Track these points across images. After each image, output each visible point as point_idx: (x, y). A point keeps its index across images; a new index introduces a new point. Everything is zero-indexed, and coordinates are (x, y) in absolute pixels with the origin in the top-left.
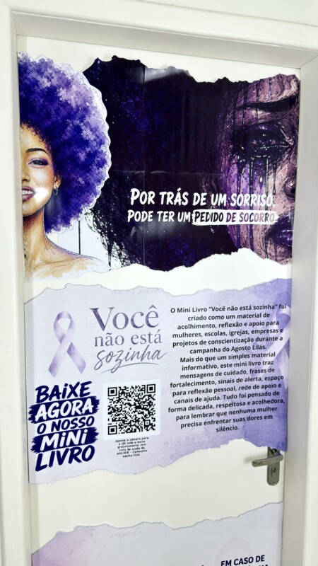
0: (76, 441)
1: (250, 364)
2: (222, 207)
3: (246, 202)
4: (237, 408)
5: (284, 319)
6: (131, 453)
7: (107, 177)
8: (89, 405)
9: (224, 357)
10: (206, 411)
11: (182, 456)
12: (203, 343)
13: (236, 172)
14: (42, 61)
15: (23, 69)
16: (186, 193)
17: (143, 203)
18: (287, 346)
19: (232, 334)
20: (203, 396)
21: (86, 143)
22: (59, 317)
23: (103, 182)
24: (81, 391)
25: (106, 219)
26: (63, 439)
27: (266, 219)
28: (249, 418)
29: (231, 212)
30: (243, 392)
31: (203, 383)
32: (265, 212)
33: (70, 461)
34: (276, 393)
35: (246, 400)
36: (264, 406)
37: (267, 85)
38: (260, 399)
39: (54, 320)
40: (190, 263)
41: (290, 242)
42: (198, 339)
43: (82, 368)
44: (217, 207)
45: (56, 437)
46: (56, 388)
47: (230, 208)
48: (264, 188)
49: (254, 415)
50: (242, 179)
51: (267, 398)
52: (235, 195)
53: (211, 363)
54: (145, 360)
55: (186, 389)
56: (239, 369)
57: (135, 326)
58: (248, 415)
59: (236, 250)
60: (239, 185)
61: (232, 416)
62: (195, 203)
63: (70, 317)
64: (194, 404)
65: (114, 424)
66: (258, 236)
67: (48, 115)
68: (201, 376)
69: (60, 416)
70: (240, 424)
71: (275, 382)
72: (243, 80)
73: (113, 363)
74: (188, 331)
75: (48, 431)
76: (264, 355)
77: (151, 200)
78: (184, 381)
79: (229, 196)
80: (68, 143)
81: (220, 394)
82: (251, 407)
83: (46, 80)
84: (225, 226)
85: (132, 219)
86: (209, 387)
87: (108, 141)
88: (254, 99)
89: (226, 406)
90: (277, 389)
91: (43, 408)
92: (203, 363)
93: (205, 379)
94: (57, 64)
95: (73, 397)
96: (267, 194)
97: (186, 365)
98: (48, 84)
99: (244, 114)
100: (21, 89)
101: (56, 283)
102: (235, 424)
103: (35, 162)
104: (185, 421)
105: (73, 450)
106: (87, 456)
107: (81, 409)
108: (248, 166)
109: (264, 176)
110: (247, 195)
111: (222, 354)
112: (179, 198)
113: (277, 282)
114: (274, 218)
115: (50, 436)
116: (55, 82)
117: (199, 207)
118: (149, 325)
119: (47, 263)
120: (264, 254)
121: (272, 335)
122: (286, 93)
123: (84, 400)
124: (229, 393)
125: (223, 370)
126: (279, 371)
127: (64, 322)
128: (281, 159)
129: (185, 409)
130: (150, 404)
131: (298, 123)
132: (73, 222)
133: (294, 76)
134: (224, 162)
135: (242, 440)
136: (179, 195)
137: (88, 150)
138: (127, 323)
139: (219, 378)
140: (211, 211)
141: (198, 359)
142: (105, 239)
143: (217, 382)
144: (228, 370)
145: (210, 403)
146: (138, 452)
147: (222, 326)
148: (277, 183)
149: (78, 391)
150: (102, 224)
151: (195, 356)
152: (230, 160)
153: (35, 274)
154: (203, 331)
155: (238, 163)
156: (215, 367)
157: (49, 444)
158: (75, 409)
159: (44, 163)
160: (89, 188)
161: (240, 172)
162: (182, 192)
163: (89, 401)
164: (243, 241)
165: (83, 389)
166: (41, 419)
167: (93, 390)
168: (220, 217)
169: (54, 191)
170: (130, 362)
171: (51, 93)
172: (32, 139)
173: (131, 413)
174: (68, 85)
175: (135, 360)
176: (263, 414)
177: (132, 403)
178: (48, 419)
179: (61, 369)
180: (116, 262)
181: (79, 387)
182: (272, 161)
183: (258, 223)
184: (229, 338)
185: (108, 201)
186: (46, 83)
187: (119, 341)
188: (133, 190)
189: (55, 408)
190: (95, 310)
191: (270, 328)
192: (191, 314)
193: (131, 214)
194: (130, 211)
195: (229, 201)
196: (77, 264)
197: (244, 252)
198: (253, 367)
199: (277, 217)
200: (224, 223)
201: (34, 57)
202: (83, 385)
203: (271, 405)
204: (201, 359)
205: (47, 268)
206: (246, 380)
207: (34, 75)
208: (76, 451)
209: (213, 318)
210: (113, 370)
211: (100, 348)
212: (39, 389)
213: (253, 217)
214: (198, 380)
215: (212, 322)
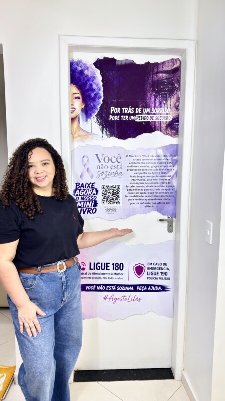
0: (90, 205)
1: (160, 180)
2: (148, 114)
3: (158, 112)
4: (154, 198)
5: (175, 161)
6: (111, 212)
7: (102, 103)
8: (95, 192)
9: (149, 177)
10: (141, 198)
11: (131, 215)
12: (140, 170)
13: (154, 99)
14: (79, 60)
15: (72, 64)
16: (133, 108)
17: (116, 113)
18: (176, 173)
19: (152, 167)
20: (140, 192)
21: (94, 90)
22: (84, 157)
23: (100, 105)
24: (92, 186)
25: (101, 119)
26: (85, 204)
27: (167, 119)
28: (160, 203)
29: (152, 116)
30: (157, 192)
31: (140, 187)
32: (167, 116)
33: (88, 213)
34: (171, 193)
35: (158, 195)
36: (166, 198)
37: (167, 63)
38: (164, 195)
39: (82, 158)
40: (134, 137)
41: (178, 129)
42: (138, 169)
43: (92, 177)
44: (146, 114)
45: (83, 203)
46: (83, 184)
47: (152, 114)
48: (166, 106)
49: (161, 201)
50: (157, 102)
51: (168, 195)
52: (153, 109)
53: (143, 178)
54: (116, 176)
55: (133, 188)
56: (155, 182)
57: (112, 162)
58: (159, 201)
59: (154, 132)
60: (155, 105)
61: (152, 201)
62: (137, 112)
63: (88, 157)
64: (136, 195)
65: (104, 200)
66: (164, 126)
67: (81, 80)
68: (139, 184)
69: (84, 195)
70: (156, 205)
71: (171, 188)
72: (156, 62)
73: (104, 176)
74: (134, 165)
75: (80, 200)
76: (166, 176)
77: (119, 111)
78: (132, 185)
79: (151, 109)
80: (88, 90)
81: (147, 192)
82: (161, 198)
83: (80, 67)
84: (149, 122)
85: (112, 119)
86: (143, 188)
87: (102, 89)
88: (161, 69)
89: (149, 197)
90: (172, 191)
91: (78, 191)
92: (140, 178)
93: (141, 185)
94: (84, 61)
95: (89, 188)
96: (167, 108)
97: (133, 179)
98: (81, 69)
99: (157, 76)
100: (71, 71)
101: (83, 144)
102: (154, 205)
103: (76, 98)
104: (132, 202)
105: (89, 209)
106: (94, 211)
107: (92, 193)
108: (159, 97)
109: (166, 100)
110: (159, 109)
111: (148, 175)
112: (130, 110)
113: (172, 145)
114: (171, 118)
115: (81, 202)
116: (83, 68)
117: (138, 114)
118: (118, 162)
119: (80, 136)
120: (166, 133)
121: (169, 168)
122: (175, 66)
123: (93, 190)
124: (151, 192)
125: (148, 182)
126: (173, 183)
127: (86, 159)
128: (174, 93)
129: (132, 197)
130: (118, 193)
131: (180, 78)
132: (89, 120)
133: (179, 59)
134: (149, 95)
135: (157, 212)
136: (130, 109)
137: (95, 92)
138: (109, 161)
139: (146, 185)
140: (143, 116)
141: (138, 177)
142: (101, 127)
143: (145, 186)
144: (151, 182)
145: (143, 195)
146: (113, 212)
147: (148, 163)
148: (172, 103)
149: (91, 186)
150: (100, 121)
151: (136, 175)
152: (151, 95)
153: (75, 140)
154: (140, 165)
155: (155, 96)
156: (145, 180)
157: (80, 205)
158: (90, 193)
159: (79, 98)
160: (95, 107)
161: (156, 99)
162: (131, 108)
163: (95, 190)
164: (157, 128)
165: (93, 186)
166: (77, 195)
167: (96, 186)
168: (147, 118)
169: (83, 108)
170: (110, 176)
171: (82, 72)
172: (75, 89)
173: (111, 196)
174: (88, 68)
175: (112, 176)
176: (166, 201)
177: (111, 192)
178: (80, 196)
179: (84, 177)
180: (105, 136)
181: (91, 185)
182: (169, 94)
183: (164, 120)
184: (151, 168)
185: (102, 112)
186: (80, 68)
187: (106, 168)
188: (112, 108)
189: (82, 192)
190: (97, 155)
191: (169, 165)
192: (135, 158)
193: (111, 117)
194: (111, 116)
195: (151, 111)
196: (90, 136)
197: (157, 133)
198: (161, 182)
199: (172, 118)
200: (149, 120)
201: (76, 59)
202: (93, 184)
203: (169, 198)
204: (139, 177)
205: (80, 138)
206: (158, 187)
207: (76, 66)
208: (90, 209)
209: (144, 160)
210: (104, 179)
211: (99, 170)
212: (77, 184)
213: (161, 118)
214: (138, 185)
215: (144, 162)
